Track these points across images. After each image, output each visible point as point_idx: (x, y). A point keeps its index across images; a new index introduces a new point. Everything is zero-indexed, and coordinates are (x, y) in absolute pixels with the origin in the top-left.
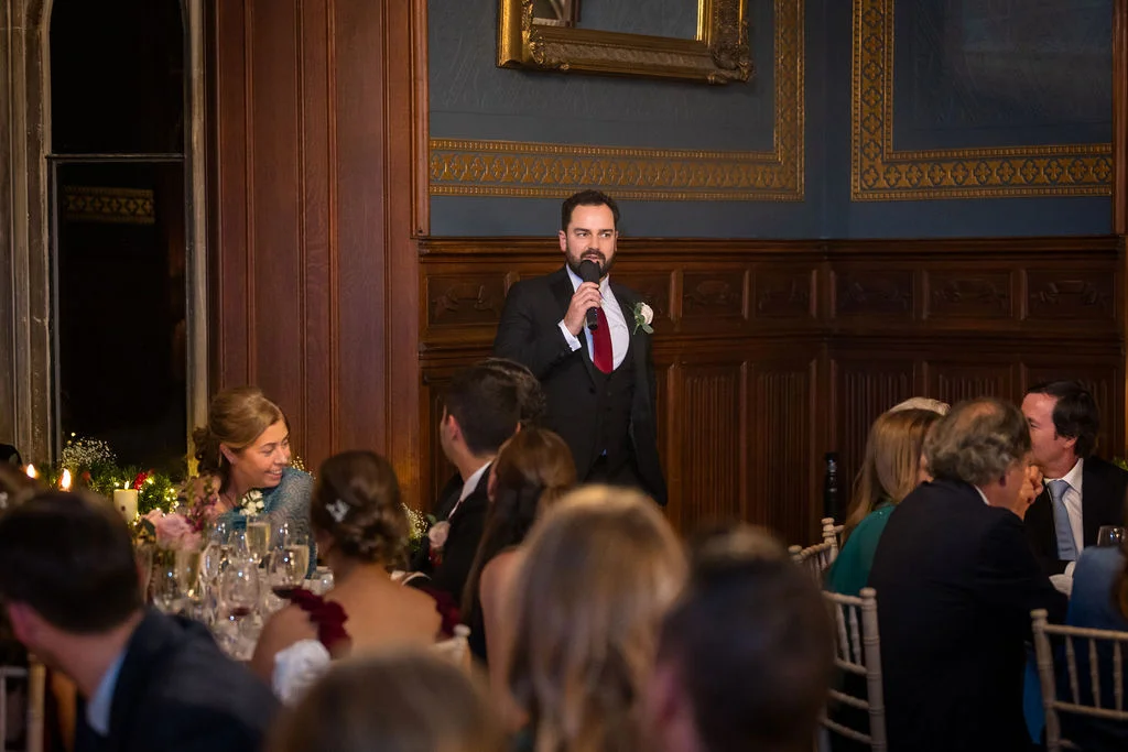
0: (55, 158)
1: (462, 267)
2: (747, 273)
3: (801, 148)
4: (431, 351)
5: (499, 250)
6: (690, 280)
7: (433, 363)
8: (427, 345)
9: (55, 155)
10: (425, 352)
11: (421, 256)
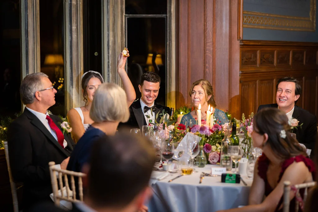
0: (127, 16)
1: (249, 49)
2: (305, 53)
3: (315, 17)
4: (243, 74)
5: (257, 44)
6: (294, 54)
7: (242, 77)
8: (242, 71)
9: (127, 15)
10: (242, 74)
11: (240, 45)
